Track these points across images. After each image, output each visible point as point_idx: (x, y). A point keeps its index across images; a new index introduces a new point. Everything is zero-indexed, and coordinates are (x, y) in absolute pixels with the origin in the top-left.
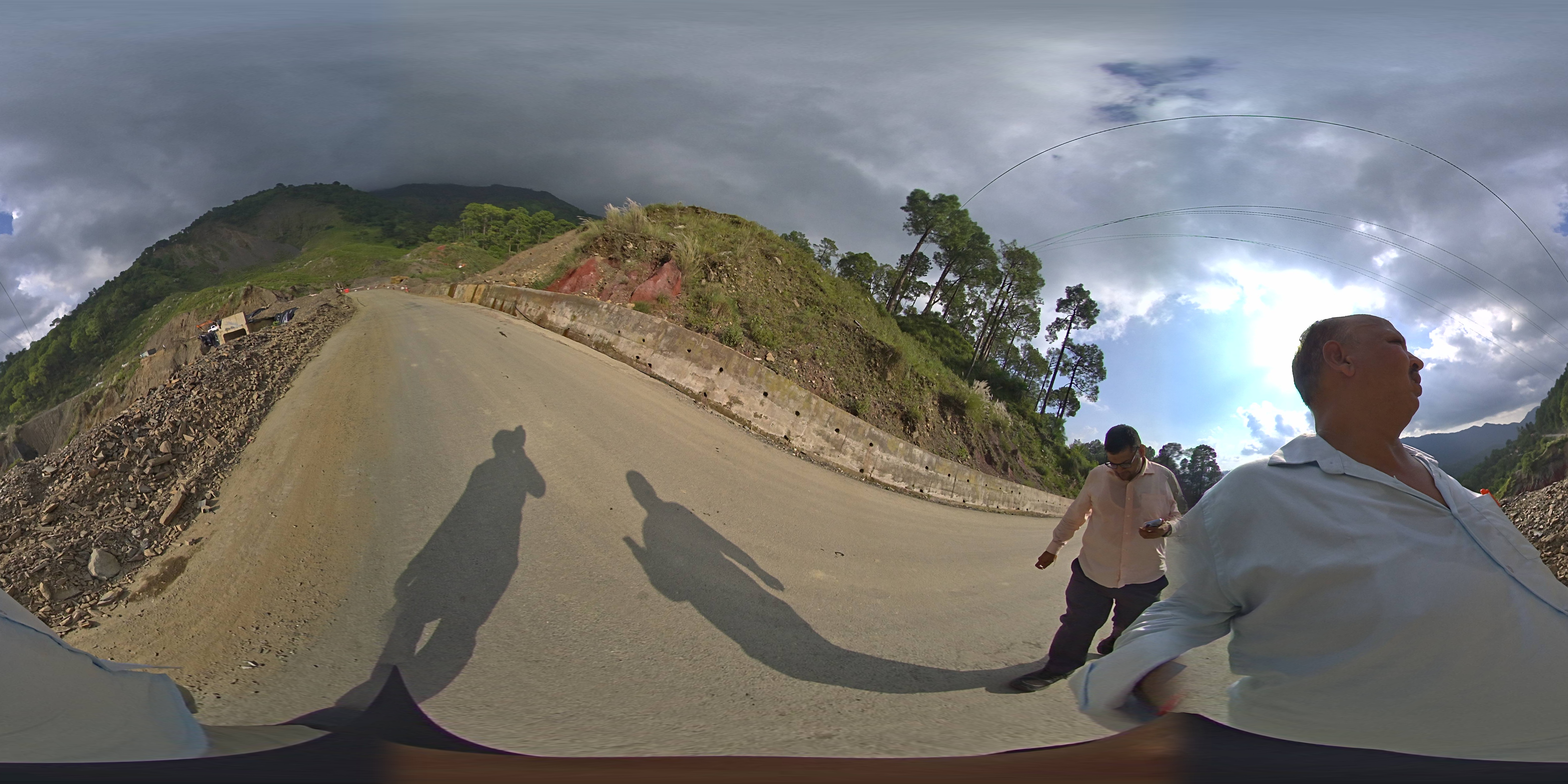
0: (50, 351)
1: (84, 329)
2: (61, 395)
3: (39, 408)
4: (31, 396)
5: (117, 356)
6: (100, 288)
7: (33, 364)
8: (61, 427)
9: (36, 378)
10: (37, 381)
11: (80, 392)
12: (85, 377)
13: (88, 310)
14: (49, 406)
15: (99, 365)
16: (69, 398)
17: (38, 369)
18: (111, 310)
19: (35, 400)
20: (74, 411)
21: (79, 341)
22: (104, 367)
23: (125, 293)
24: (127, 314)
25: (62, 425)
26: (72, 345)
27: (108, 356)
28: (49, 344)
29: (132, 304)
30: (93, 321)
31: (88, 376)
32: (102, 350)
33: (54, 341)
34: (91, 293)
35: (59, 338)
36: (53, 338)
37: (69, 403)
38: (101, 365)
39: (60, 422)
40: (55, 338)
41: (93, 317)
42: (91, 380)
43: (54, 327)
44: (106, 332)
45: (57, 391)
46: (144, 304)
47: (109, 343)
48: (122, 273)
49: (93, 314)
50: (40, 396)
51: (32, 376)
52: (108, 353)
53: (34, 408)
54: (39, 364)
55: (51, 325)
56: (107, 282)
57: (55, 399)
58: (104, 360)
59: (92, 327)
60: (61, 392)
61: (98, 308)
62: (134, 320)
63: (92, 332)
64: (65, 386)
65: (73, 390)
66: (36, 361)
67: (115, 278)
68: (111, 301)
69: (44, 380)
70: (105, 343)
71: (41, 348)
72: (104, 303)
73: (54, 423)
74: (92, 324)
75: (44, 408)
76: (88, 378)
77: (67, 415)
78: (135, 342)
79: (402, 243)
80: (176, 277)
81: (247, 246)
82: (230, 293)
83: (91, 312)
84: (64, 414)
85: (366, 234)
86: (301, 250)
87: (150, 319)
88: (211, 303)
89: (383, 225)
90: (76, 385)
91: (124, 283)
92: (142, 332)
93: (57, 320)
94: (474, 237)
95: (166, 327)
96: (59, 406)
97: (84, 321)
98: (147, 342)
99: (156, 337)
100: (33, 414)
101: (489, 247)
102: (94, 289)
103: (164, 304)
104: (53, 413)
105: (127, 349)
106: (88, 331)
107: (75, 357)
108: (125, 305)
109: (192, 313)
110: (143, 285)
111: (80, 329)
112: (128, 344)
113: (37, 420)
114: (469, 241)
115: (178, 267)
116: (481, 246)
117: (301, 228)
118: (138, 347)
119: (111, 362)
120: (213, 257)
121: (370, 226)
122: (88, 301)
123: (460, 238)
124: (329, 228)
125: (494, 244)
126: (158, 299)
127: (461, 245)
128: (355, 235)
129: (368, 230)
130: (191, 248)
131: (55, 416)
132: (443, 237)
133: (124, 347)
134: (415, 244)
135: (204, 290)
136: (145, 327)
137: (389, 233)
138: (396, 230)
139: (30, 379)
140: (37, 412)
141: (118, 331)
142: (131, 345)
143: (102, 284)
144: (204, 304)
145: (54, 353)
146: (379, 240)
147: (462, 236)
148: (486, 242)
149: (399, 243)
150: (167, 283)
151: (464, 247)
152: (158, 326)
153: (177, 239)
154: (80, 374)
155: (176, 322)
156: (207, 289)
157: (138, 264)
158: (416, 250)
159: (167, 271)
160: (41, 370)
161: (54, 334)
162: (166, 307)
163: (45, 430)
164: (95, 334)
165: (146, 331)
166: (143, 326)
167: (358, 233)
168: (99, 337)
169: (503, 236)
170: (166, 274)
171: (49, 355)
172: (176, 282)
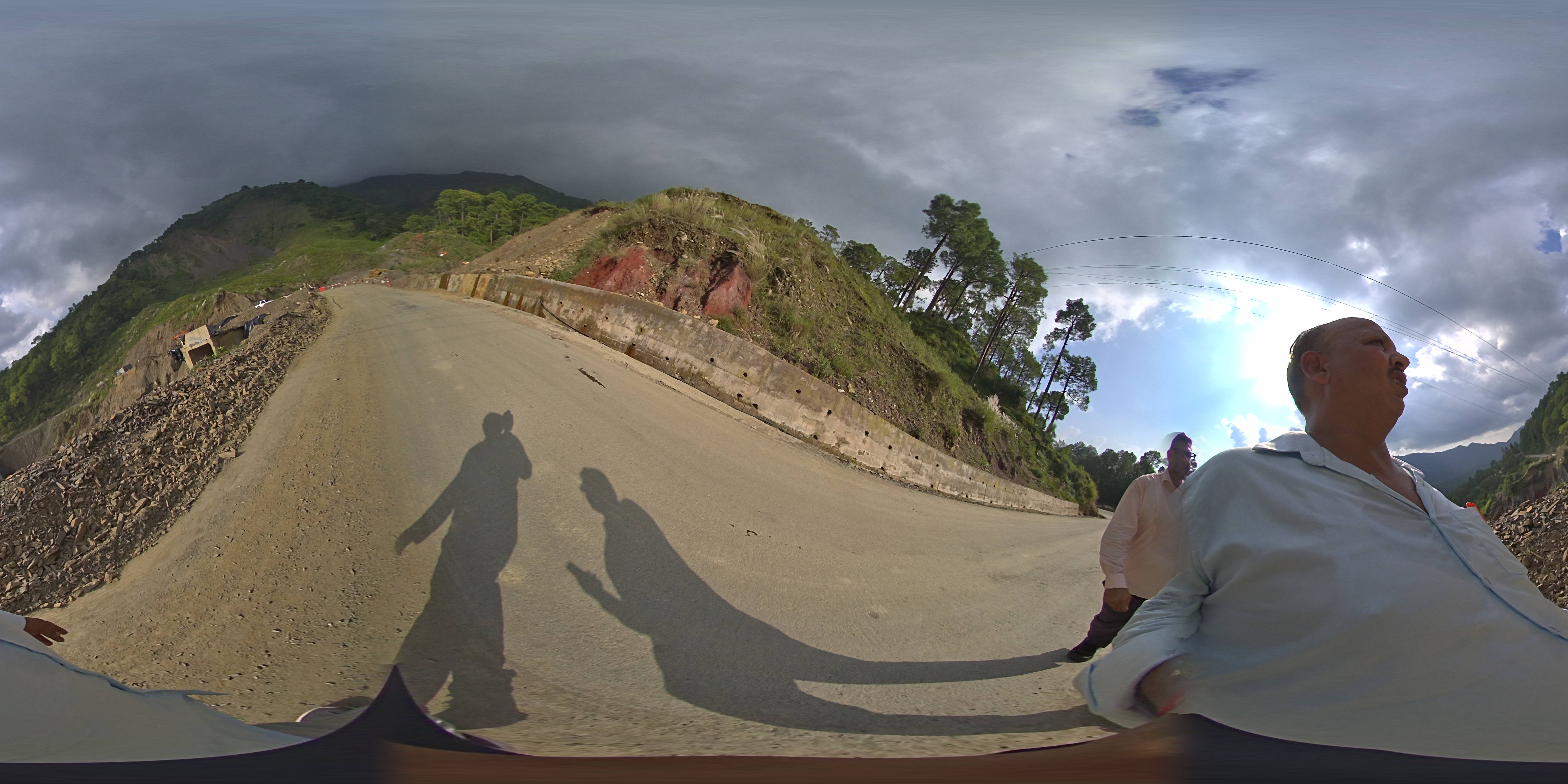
0: (30, 370)
1: (63, 346)
2: (42, 414)
3: (21, 428)
4: (13, 417)
5: (97, 372)
6: (79, 304)
7: (14, 384)
8: (42, 447)
9: (17, 398)
10: (17, 402)
11: (62, 410)
12: (66, 395)
13: (66, 327)
14: (30, 426)
15: (79, 382)
16: (51, 417)
17: (18, 389)
18: (89, 325)
19: (17, 420)
20: (54, 430)
21: (58, 358)
22: (84, 384)
23: (102, 308)
24: (106, 328)
25: (43, 446)
26: (51, 364)
27: (88, 373)
28: (29, 363)
29: (110, 318)
30: (71, 337)
31: (68, 393)
32: (82, 367)
33: (35, 360)
34: (70, 309)
35: (39, 356)
36: (33, 357)
37: (51, 422)
38: (82, 382)
39: (41, 442)
40: (35, 356)
41: (72, 334)
42: (72, 398)
43: (35, 345)
44: (85, 348)
45: (38, 411)
46: (122, 316)
47: (89, 359)
48: (99, 287)
49: (72, 331)
50: (22, 416)
51: (13, 396)
52: (89, 369)
53: (16, 428)
54: (19, 384)
55: (32, 343)
56: (86, 297)
57: (36, 418)
58: (84, 377)
59: (71, 344)
60: (41, 412)
61: (77, 324)
62: (113, 334)
63: (71, 349)
64: (47, 405)
65: (54, 408)
66: (16, 381)
67: (93, 292)
68: (89, 317)
69: (25, 400)
70: (85, 360)
71: (22, 367)
72: (83, 318)
73: (35, 443)
74: (70, 341)
75: (26, 428)
76: (69, 396)
77: (48, 435)
78: (114, 357)
79: (375, 235)
80: (153, 287)
81: (220, 251)
82: (203, 302)
83: (70, 329)
84: (45, 434)
85: (339, 229)
86: (274, 250)
87: (128, 332)
88: (185, 313)
89: (354, 219)
90: (58, 404)
91: (102, 297)
92: (121, 346)
93: (37, 338)
94: (452, 224)
95: (143, 339)
96: (41, 425)
97: (63, 338)
98: (125, 357)
99: (134, 351)
100: (15, 434)
101: (468, 233)
102: (74, 304)
103: (142, 316)
104: (34, 433)
105: (107, 364)
106: (67, 349)
107: (56, 375)
108: (103, 319)
109: (167, 324)
110: (120, 298)
111: (59, 347)
112: (107, 360)
113: (18, 441)
114: (447, 229)
115: (154, 277)
116: (460, 233)
117: (273, 228)
118: (117, 361)
119: (92, 378)
120: (188, 264)
121: (341, 221)
122: (68, 317)
123: (437, 227)
124: (301, 225)
125: (473, 230)
126: (135, 311)
127: (440, 233)
128: (328, 231)
129: (340, 225)
130: (166, 257)
131: (37, 436)
132: (419, 226)
133: (103, 363)
134: (388, 235)
135: (178, 300)
136: (124, 341)
137: (362, 227)
138: (368, 223)
139: (11, 400)
140: (19, 432)
141: (98, 346)
142: (111, 360)
143: (81, 299)
144: (178, 314)
145: (35, 373)
146: (352, 235)
147: (439, 224)
148: (464, 229)
149: (372, 236)
150: (144, 295)
151: (443, 234)
152: (136, 340)
153: (151, 249)
154: (61, 393)
155: (152, 334)
156: (181, 298)
157: (115, 277)
158: (391, 241)
159: (143, 282)
160: (22, 390)
161: (34, 352)
162: (143, 319)
163: (26, 451)
164: (74, 351)
165: (125, 344)
166: (121, 340)
167: (330, 229)
168: (78, 353)
169: (483, 221)
170: (142, 286)
171: (30, 374)
172: (153, 292)
